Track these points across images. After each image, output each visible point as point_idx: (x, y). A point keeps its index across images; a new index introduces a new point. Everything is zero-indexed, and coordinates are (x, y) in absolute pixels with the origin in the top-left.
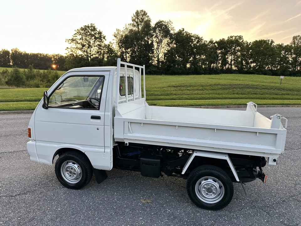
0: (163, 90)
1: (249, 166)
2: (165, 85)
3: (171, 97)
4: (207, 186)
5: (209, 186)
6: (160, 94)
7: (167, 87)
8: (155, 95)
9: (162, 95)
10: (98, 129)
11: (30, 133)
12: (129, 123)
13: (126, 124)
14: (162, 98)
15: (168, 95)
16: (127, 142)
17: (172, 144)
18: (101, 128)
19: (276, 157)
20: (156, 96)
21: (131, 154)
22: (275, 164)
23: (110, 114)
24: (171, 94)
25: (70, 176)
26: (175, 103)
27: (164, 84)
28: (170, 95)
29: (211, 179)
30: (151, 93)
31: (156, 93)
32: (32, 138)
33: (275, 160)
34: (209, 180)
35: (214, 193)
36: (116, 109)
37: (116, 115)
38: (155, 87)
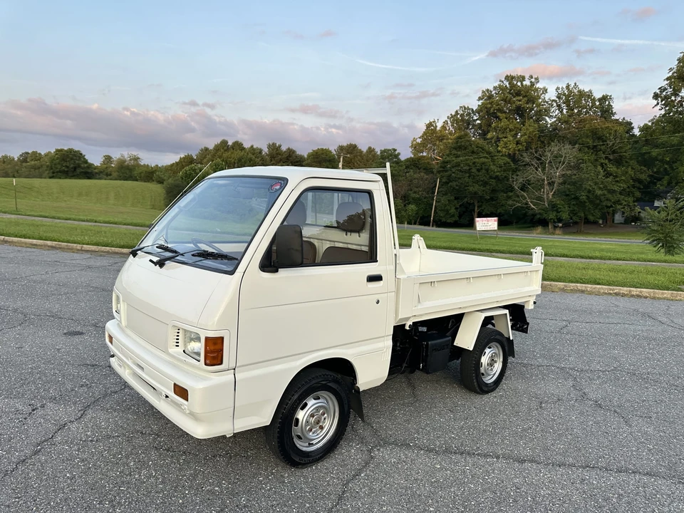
11: (222, 350)
18: (383, 298)
32: (225, 365)
33: (535, 303)
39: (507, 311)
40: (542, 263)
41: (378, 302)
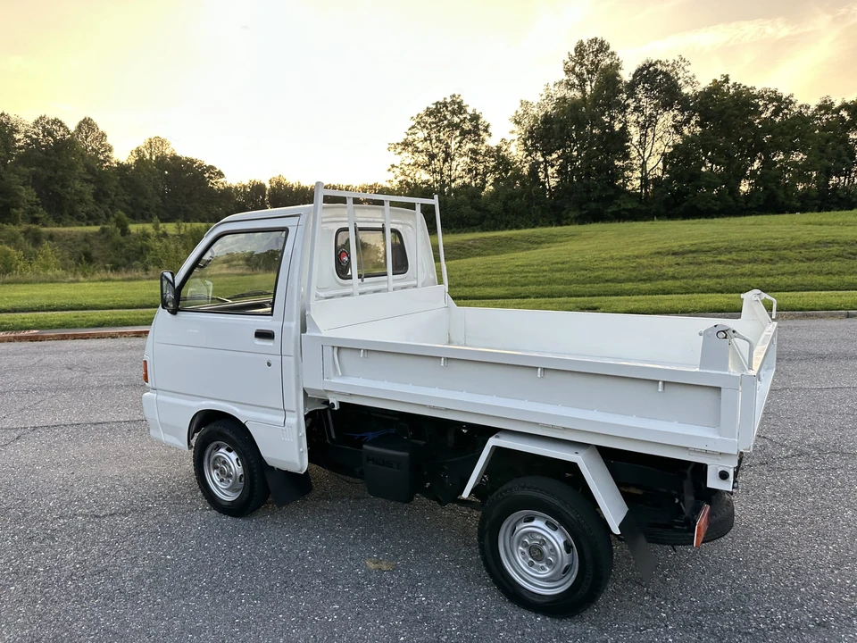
0: (634, 264)
1: (665, 491)
2: (645, 248)
3: (659, 285)
4: (530, 540)
5: (536, 540)
6: (624, 277)
7: (651, 254)
8: (607, 281)
9: (629, 280)
10: (269, 365)
11: (147, 371)
12: (336, 349)
13: (328, 350)
14: (627, 290)
15: (649, 279)
16: (333, 400)
17: (434, 408)
18: (276, 360)
19: (727, 466)
20: (610, 284)
21: (370, 437)
22: (726, 486)
23: (294, 325)
24: (662, 277)
25: (222, 481)
26: (660, 305)
27: (642, 247)
28: (657, 280)
29: (541, 518)
30: (596, 274)
31: (611, 274)
32: (149, 384)
33: (724, 475)
34: (535, 523)
35: (549, 563)
36: (307, 313)
37: (308, 329)
38: (612, 258)
39: (577, 460)
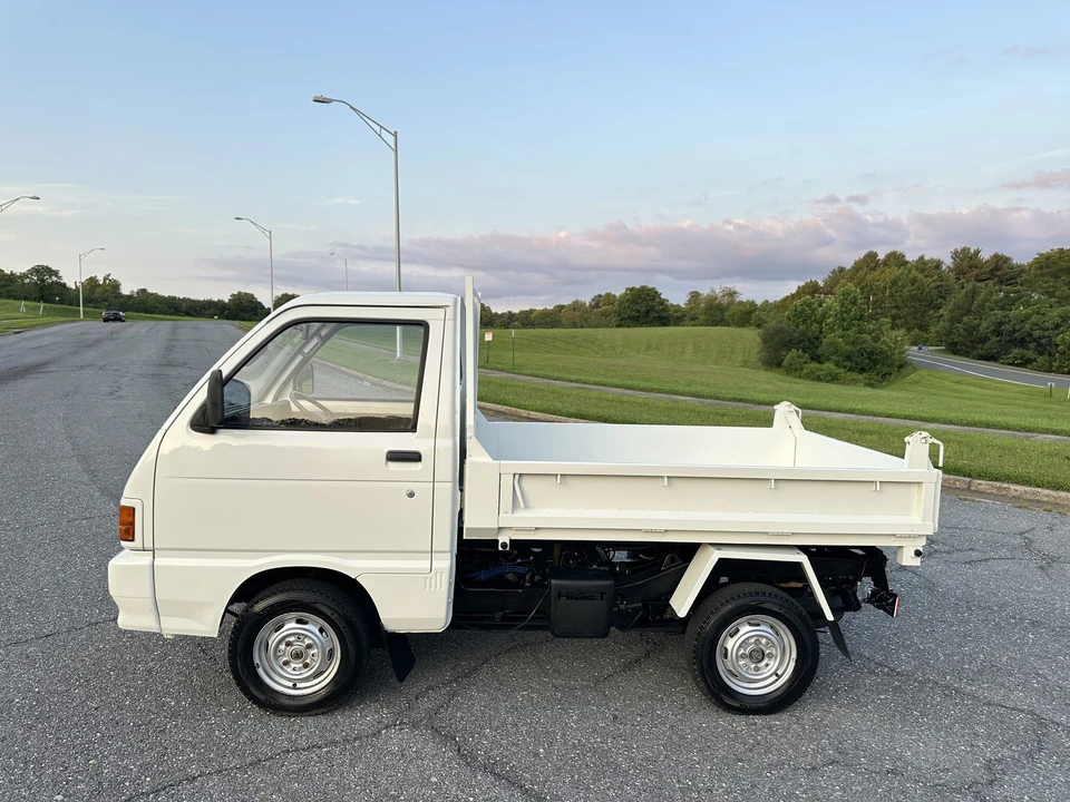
11: (133, 524)
17: (651, 532)
18: (423, 491)
19: (920, 544)
21: (483, 575)
22: (917, 562)
32: (137, 543)
33: (918, 553)
36: (469, 434)
37: (468, 454)
39: (803, 559)
40: (936, 467)
41: (411, 495)
